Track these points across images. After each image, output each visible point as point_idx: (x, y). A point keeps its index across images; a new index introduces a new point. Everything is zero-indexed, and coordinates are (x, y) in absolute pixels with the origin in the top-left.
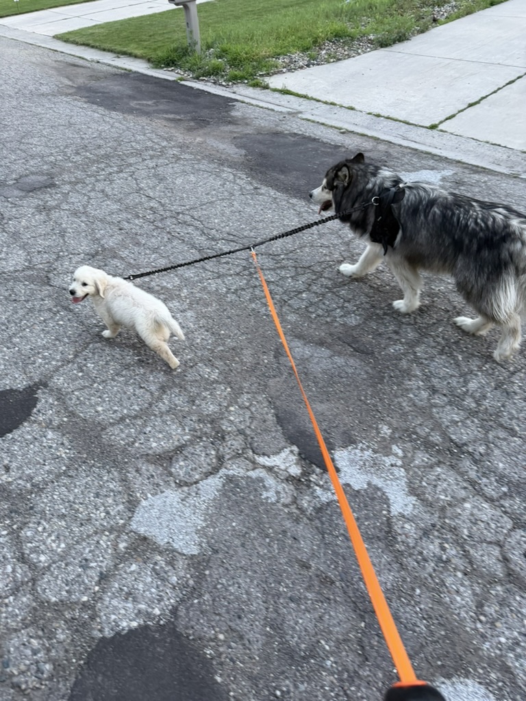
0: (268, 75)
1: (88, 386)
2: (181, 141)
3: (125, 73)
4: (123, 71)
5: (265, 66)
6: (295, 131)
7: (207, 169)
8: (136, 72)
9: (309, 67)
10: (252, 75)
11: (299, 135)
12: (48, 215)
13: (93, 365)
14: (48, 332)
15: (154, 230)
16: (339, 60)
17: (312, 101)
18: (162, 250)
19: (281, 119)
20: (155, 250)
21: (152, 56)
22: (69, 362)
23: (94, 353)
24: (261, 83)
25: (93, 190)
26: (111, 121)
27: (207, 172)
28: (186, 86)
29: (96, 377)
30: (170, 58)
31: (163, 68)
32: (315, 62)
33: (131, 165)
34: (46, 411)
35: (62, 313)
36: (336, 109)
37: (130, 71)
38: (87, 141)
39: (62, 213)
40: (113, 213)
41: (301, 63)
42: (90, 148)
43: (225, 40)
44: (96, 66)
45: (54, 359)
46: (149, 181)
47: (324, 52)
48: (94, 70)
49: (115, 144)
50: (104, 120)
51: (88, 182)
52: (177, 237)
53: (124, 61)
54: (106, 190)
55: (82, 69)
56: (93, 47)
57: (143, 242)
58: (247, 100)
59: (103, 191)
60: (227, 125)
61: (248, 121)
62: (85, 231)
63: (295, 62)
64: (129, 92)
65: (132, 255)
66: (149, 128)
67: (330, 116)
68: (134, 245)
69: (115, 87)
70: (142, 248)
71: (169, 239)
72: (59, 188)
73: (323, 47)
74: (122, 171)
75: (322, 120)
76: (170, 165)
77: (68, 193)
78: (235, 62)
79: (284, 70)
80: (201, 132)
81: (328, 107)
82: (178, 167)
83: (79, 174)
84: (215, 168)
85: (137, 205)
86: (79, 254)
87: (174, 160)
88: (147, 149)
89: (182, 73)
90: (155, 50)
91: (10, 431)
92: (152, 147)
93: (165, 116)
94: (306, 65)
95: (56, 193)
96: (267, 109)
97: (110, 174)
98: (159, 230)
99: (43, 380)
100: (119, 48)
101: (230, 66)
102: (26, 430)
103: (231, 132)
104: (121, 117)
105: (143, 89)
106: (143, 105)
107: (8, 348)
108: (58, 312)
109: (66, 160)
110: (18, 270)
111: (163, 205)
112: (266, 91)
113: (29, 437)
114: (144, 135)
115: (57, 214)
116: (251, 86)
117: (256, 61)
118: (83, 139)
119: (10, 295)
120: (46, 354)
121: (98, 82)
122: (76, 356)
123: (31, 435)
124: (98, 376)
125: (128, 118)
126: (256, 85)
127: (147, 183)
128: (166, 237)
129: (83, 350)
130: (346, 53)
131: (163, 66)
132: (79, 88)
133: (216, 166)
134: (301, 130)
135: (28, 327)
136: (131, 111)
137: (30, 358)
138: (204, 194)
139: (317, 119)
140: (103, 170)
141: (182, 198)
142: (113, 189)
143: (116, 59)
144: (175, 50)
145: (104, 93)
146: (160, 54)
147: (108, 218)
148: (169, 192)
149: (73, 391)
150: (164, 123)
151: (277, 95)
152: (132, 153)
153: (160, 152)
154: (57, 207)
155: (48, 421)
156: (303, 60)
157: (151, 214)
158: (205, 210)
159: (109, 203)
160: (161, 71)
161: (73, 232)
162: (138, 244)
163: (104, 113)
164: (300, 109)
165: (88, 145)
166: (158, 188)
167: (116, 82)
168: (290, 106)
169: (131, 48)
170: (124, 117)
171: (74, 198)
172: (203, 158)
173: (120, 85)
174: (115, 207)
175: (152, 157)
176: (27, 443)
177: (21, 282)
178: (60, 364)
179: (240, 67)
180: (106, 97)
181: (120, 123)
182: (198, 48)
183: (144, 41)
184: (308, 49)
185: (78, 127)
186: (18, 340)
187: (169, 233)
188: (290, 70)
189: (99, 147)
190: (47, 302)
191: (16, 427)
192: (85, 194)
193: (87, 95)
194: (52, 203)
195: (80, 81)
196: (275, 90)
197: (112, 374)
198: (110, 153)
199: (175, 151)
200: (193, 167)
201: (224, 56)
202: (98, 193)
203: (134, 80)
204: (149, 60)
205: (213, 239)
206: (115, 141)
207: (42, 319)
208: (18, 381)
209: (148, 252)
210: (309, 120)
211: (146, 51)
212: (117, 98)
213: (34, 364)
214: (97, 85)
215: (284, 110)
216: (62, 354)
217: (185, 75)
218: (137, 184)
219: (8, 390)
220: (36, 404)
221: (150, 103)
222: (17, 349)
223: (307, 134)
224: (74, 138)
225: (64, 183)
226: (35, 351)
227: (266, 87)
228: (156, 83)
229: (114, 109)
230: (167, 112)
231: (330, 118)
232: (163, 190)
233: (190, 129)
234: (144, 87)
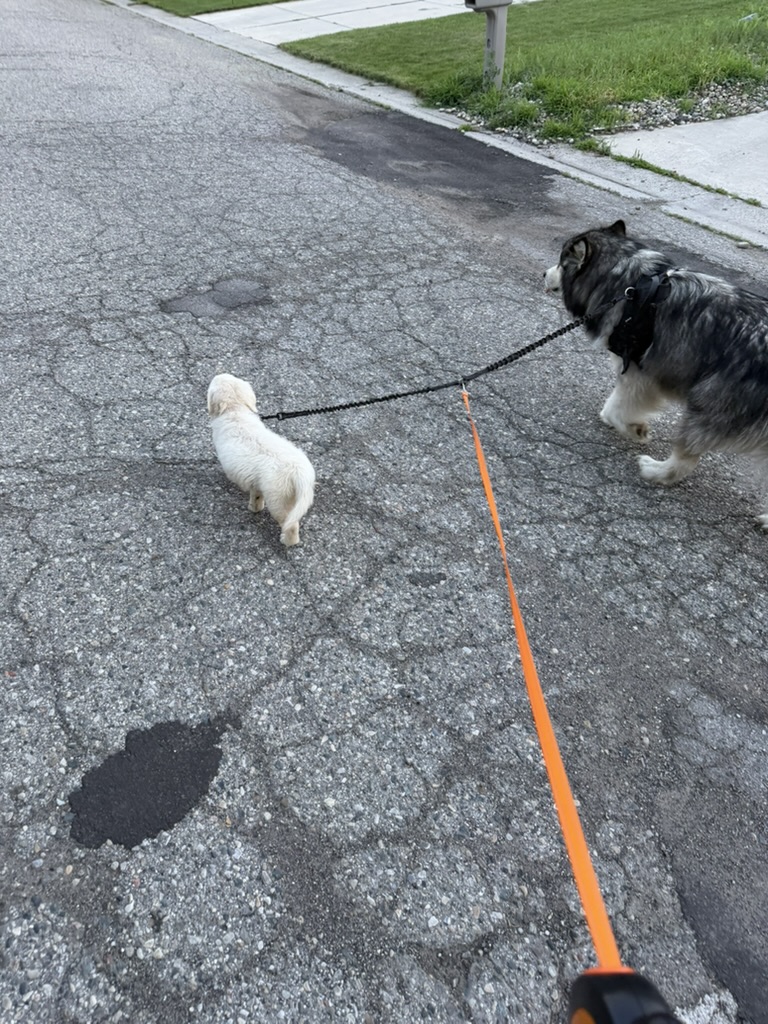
0: (609, 131)
1: (310, 740)
2: (469, 237)
3: (380, 112)
4: (377, 108)
5: (605, 118)
6: (658, 237)
7: (514, 297)
8: (397, 112)
9: (679, 124)
10: (582, 130)
11: (666, 244)
12: (258, 357)
13: (320, 689)
14: (248, 600)
15: (426, 407)
16: (731, 115)
17: (683, 183)
18: (440, 449)
19: (631, 211)
20: (428, 449)
21: (424, 88)
22: (280, 674)
23: (322, 661)
24: (597, 145)
25: (330, 317)
26: (360, 193)
27: (514, 301)
28: (475, 140)
29: (324, 720)
30: (451, 93)
31: (439, 107)
32: (690, 117)
33: (389, 276)
34: (234, 788)
35: (272, 562)
36: (726, 202)
37: (388, 108)
38: (322, 226)
39: (280, 356)
40: (360, 367)
41: (665, 117)
42: (327, 239)
43: (544, 70)
44: (337, 95)
45: (254, 662)
46: (418, 309)
47: (706, 100)
48: (333, 103)
49: (365, 235)
50: (348, 191)
51: (321, 301)
52: (465, 426)
53: (380, 92)
54: (351, 320)
55: (317, 100)
56: (333, 66)
57: (409, 429)
58: (573, 173)
59: (345, 321)
60: (542, 215)
61: (577, 210)
62: (315, 396)
63: (656, 113)
64: (386, 144)
65: (390, 454)
66: (417, 209)
67: (716, 213)
68: (394, 434)
69: (364, 134)
70: (407, 442)
71: (451, 428)
72: (276, 307)
73: (706, 92)
74: (375, 287)
75: (704, 221)
76: (453, 282)
77: (291, 320)
78: (557, 107)
79: (637, 126)
80: (500, 223)
81: (712, 196)
82: (465, 288)
83: (309, 285)
84: (527, 294)
85: (399, 354)
86: (305, 442)
87: (459, 273)
88: (415, 248)
89: (468, 119)
90: (428, 77)
91: (169, 826)
92: (423, 246)
93: (441, 190)
94: (674, 121)
95: (272, 316)
96: (608, 191)
97: (357, 289)
98: (435, 408)
99: (234, 709)
100: (373, 70)
101: (548, 114)
102: (196, 830)
103: (550, 228)
104: (374, 186)
105: (408, 141)
106: (407, 167)
107: (179, 625)
108: (267, 558)
109: (289, 256)
110: (206, 461)
111: (441, 360)
112: (605, 158)
113: (201, 847)
114: (411, 221)
115: (272, 357)
116: (580, 148)
117: (590, 108)
118: (316, 220)
119: (190, 510)
120: (242, 649)
121: (340, 123)
122: (292, 663)
123: (204, 842)
124: (328, 718)
125: (385, 188)
126: (588, 148)
127: (415, 314)
128: (446, 425)
129: (304, 652)
130: (744, 104)
131: (438, 103)
132: (312, 132)
133: (527, 290)
134: (668, 236)
135: (216, 583)
136: (389, 177)
137: (213, 653)
138: (510, 344)
139: (695, 218)
140: (346, 281)
141: (473, 350)
142: (361, 319)
143: (367, 87)
144: (462, 81)
145: (348, 142)
146: (437, 85)
147: (352, 374)
148: (451, 334)
149: (283, 747)
150: (442, 203)
151: (623, 167)
152: (392, 254)
153: (436, 256)
154: (273, 343)
155: (237, 814)
156: (669, 111)
157: (422, 375)
158: (514, 377)
159: (354, 345)
160: (435, 112)
161: (297, 396)
162: (399, 431)
163: (348, 178)
164: (663, 195)
165: (324, 233)
166: (433, 325)
167: (366, 126)
168: (646, 190)
169: (392, 72)
170: (379, 188)
171: (299, 329)
172: (506, 275)
173: (372, 131)
174: (364, 354)
175: (423, 265)
176: (196, 863)
177: (210, 485)
178: (264, 676)
179: (564, 115)
180: (351, 150)
181: (373, 197)
182: (499, 79)
183: (413, 62)
184: (679, 94)
185: (309, 198)
186: (196, 609)
187: (451, 415)
188: (646, 127)
189: (341, 237)
190: (248, 533)
191: (180, 819)
192: (316, 325)
193: (323, 144)
194: (265, 335)
195: (314, 119)
196: (619, 159)
197: (353, 717)
198: (358, 250)
199: (460, 256)
200: (490, 291)
201: (538, 97)
202: (338, 325)
203: (394, 124)
204: (418, 94)
205: (529, 438)
206: (365, 228)
207: (239, 568)
208: (189, 705)
209: (415, 450)
210: (680, 218)
211: (414, 78)
212: (368, 153)
213: (221, 669)
214: (338, 127)
215: (637, 195)
216: (269, 654)
217: (473, 122)
218: (400, 315)
219: (170, 723)
220: (218, 766)
221: (418, 164)
222: (193, 628)
223: (680, 245)
224: (303, 218)
225: (286, 299)
226: (225, 640)
227: (605, 153)
228: (426, 131)
229: (364, 172)
230: (445, 184)
231: (717, 217)
232: (442, 329)
233: (482, 218)
234: (409, 136)
